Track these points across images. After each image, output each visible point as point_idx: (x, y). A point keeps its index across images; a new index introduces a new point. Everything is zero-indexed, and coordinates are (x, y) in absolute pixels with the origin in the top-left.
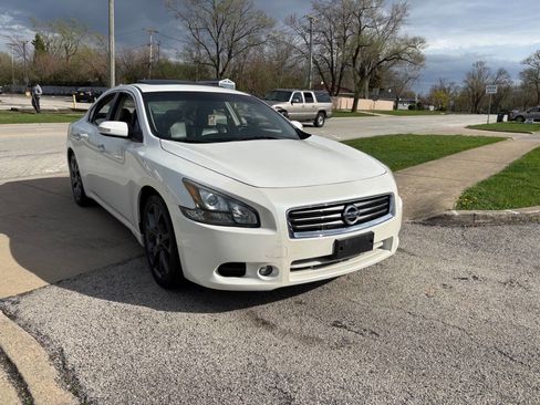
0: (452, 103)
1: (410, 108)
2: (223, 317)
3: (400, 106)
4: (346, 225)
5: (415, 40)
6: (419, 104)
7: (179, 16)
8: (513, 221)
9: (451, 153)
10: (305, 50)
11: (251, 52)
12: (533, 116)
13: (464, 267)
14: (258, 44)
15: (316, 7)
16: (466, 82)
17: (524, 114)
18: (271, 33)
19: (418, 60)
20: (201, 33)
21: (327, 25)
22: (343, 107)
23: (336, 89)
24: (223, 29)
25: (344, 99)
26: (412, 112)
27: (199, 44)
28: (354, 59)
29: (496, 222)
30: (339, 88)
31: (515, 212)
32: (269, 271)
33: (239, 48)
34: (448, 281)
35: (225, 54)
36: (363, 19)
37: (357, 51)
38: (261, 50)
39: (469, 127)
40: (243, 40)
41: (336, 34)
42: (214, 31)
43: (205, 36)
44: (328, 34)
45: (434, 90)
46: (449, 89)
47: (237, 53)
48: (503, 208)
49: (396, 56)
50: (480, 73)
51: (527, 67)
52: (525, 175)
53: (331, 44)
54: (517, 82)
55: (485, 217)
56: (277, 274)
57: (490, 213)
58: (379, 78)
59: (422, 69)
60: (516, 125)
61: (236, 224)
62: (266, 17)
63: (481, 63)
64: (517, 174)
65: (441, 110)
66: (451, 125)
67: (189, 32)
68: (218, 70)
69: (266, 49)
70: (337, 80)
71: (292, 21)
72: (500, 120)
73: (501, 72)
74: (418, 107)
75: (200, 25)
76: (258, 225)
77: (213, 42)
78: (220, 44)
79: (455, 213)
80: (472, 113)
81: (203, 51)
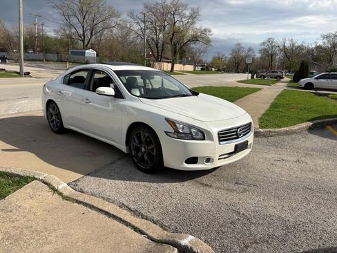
0: (225, 66)
1: (202, 69)
2: (186, 183)
3: (197, 69)
4: (238, 138)
5: (205, 30)
6: (207, 67)
7: (56, 7)
8: (286, 133)
9: (240, 98)
10: (140, 32)
11: (105, 32)
12: (269, 76)
13: (276, 156)
14: (109, 28)
15: (146, 7)
16: (231, 54)
17: (264, 74)
18: (118, 22)
19: (208, 42)
20: (72, 18)
21: (153, 18)
22: (165, 69)
23: (160, 57)
24: (87, 17)
25: (165, 64)
26: (203, 72)
27: (71, 26)
28: (171, 40)
29: (279, 134)
30: (161, 57)
31: (287, 129)
32: (208, 160)
33: (98, 30)
34: (272, 162)
35: (88, 33)
36: (176, 16)
37: (173, 35)
38: (111, 31)
39: (238, 82)
40: (100, 25)
41: (159, 24)
42: (80, 18)
43: (74, 21)
44: (154, 23)
45: (214, 59)
46: (222, 58)
47: (96, 33)
48: (280, 127)
49: (195, 39)
50: (239, 50)
51: (263, 47)
52: (280, 110)
53: (156, 30)
54: (258, 55)
55: (275, 132)
56: (213, 161)
57: (276, 130)
58: (184, 51)
59: (210, 47)
60: (261, 80)
61: (194, 139)
62: (114, 10)
63: (239, 44)
64: (277, 110)
65: (219, 71)
66: (229, 80)
67: (63, 18)
68: (84, 43)
69: (115, 31)
70: (160, 52)
71: (131, 14)
72: (252, 77)
73: (250, 50)
74: (206, 69)
75: (71, 13)
76: (204, 139)
77: (80, 25)
78: (85, 26)
79: (261, 130)
80: (235, 72)
81: (73, 30)
